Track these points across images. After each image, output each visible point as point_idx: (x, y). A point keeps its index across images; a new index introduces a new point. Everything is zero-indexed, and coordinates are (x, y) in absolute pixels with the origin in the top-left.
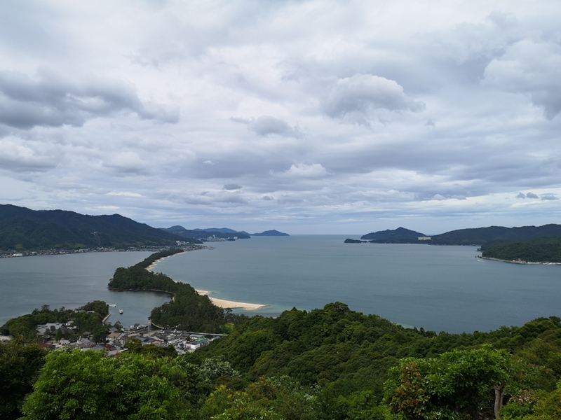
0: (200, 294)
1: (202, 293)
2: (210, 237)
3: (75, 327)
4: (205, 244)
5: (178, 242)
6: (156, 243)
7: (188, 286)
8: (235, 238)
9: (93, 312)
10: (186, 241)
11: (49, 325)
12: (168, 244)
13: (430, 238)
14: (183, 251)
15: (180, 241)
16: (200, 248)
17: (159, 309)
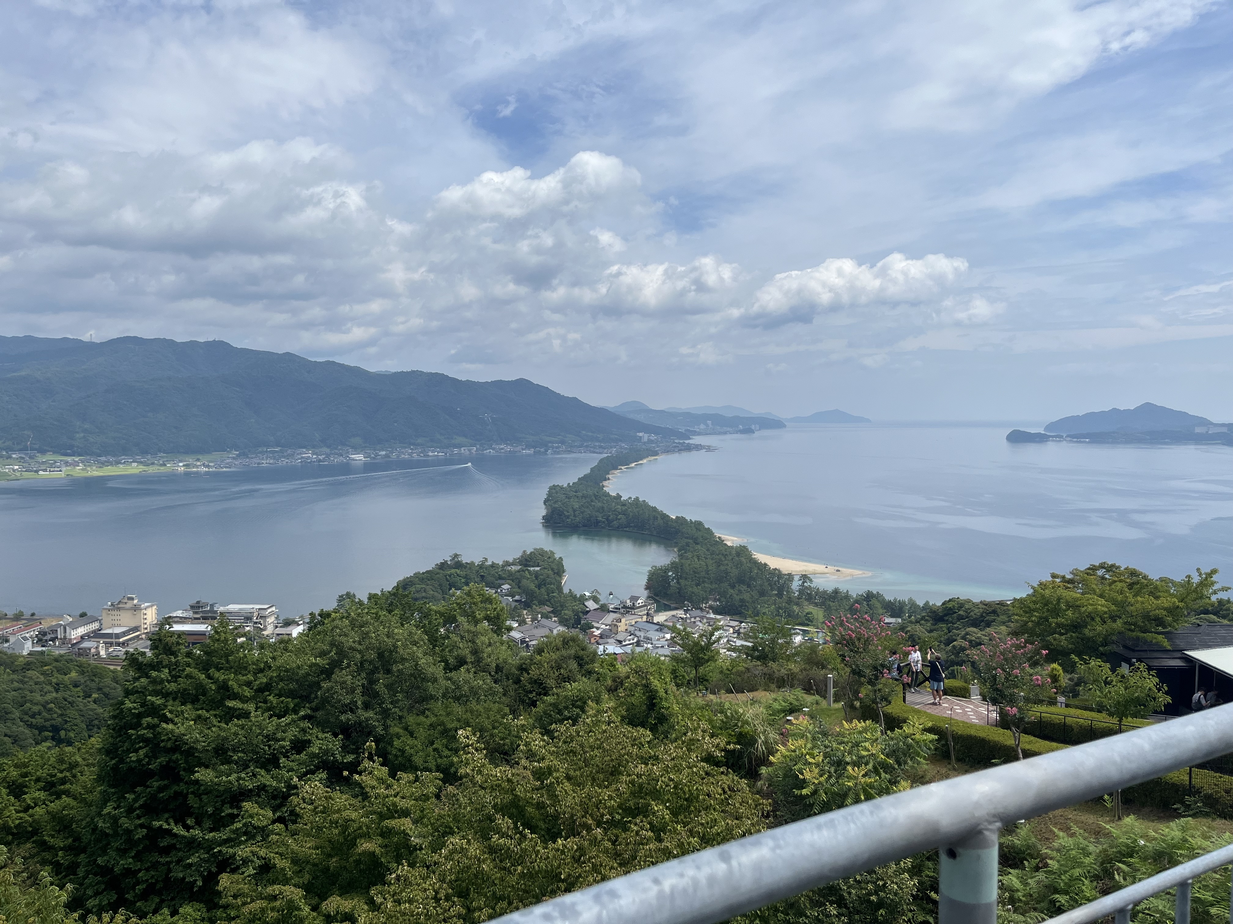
0: (729, 544)
1: (731, 540)
2: (702, 426)
3: (517, 597)
4: (696, 440)
5: (641, 434)
6: (601, 437)
7: (698, 525)
8: (753, 427)
10: (656, 433)
12: (622, 439)
13: (1224, 430)
14: (656, 454)
15: (645, 432)
16: (689, 448)
17: (665, 570)
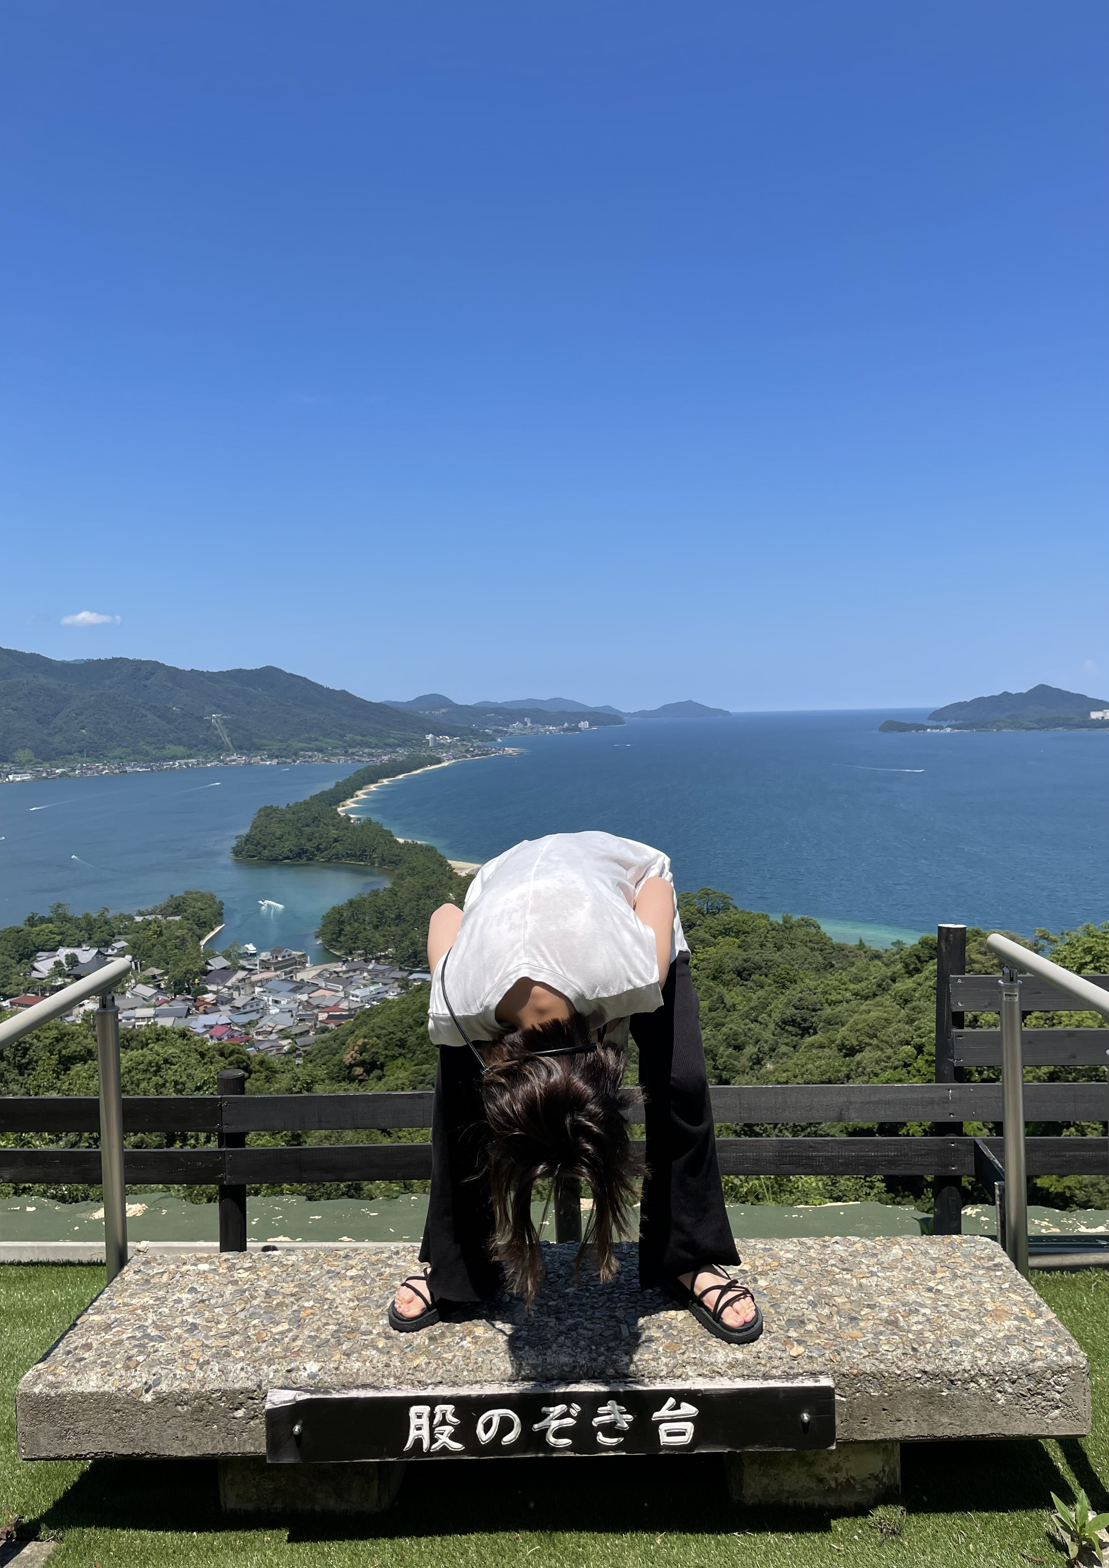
2: (518, 725)
6: (373, 740)
7: (428, 852)
8: (581, 724)
9: (177, 918)
10: (452, 736)
11: (63, 953)
12: (403, 743)
14: (439, 761)
15: (437, 734)
